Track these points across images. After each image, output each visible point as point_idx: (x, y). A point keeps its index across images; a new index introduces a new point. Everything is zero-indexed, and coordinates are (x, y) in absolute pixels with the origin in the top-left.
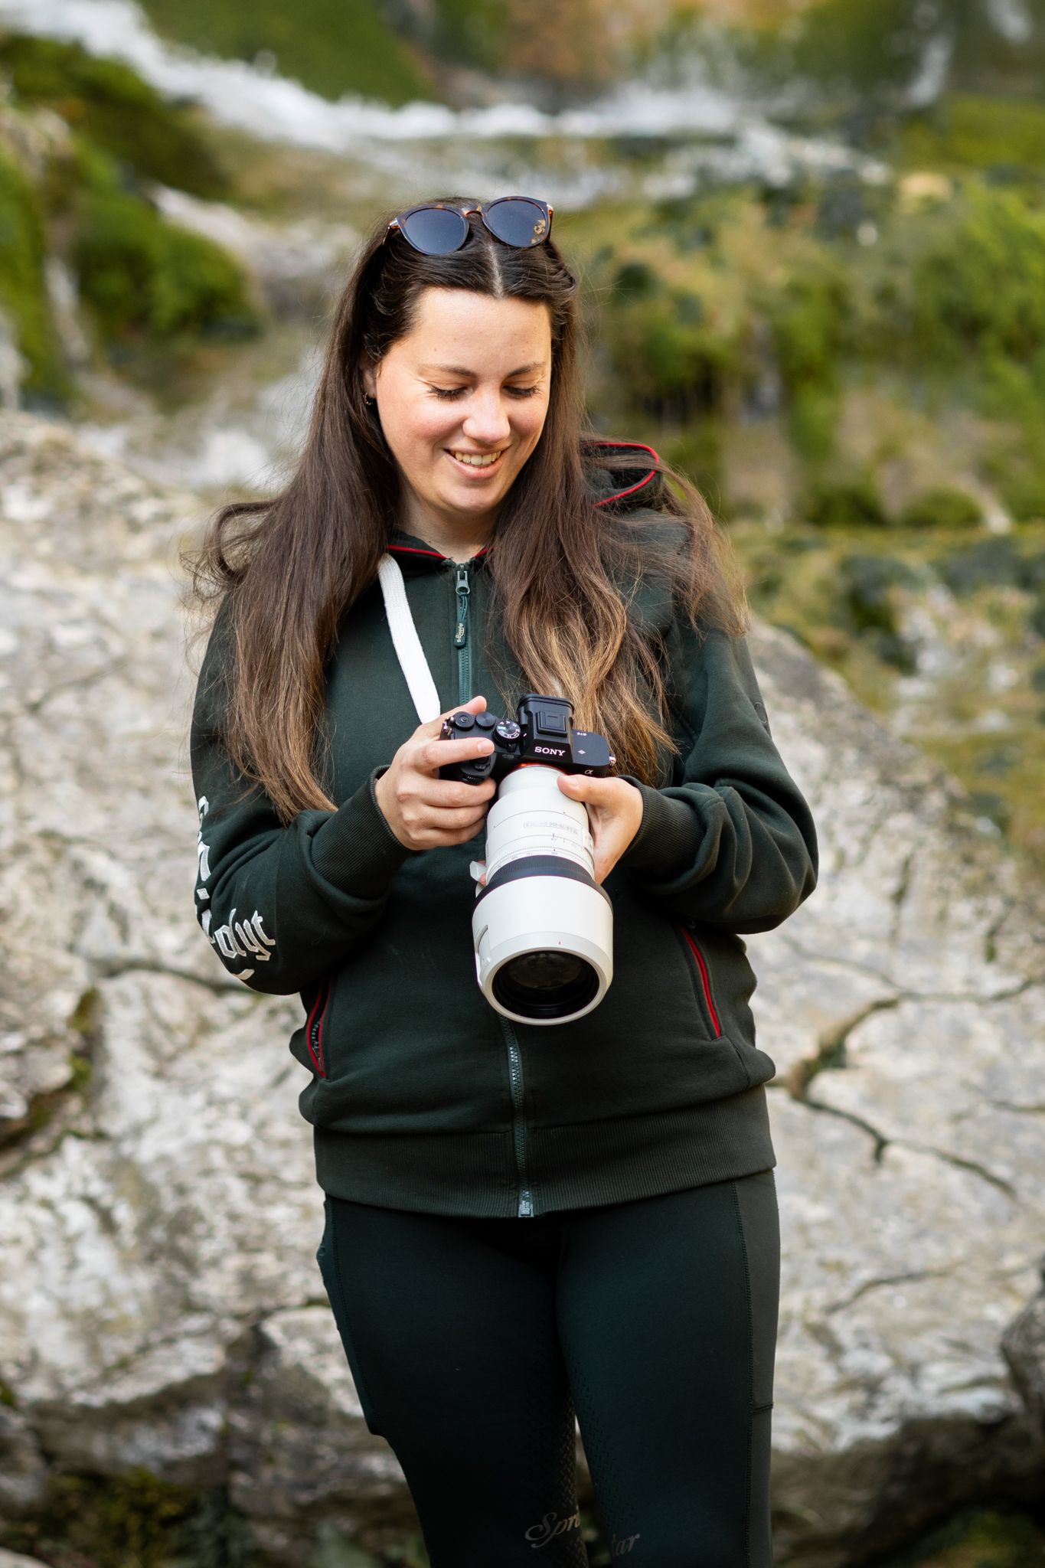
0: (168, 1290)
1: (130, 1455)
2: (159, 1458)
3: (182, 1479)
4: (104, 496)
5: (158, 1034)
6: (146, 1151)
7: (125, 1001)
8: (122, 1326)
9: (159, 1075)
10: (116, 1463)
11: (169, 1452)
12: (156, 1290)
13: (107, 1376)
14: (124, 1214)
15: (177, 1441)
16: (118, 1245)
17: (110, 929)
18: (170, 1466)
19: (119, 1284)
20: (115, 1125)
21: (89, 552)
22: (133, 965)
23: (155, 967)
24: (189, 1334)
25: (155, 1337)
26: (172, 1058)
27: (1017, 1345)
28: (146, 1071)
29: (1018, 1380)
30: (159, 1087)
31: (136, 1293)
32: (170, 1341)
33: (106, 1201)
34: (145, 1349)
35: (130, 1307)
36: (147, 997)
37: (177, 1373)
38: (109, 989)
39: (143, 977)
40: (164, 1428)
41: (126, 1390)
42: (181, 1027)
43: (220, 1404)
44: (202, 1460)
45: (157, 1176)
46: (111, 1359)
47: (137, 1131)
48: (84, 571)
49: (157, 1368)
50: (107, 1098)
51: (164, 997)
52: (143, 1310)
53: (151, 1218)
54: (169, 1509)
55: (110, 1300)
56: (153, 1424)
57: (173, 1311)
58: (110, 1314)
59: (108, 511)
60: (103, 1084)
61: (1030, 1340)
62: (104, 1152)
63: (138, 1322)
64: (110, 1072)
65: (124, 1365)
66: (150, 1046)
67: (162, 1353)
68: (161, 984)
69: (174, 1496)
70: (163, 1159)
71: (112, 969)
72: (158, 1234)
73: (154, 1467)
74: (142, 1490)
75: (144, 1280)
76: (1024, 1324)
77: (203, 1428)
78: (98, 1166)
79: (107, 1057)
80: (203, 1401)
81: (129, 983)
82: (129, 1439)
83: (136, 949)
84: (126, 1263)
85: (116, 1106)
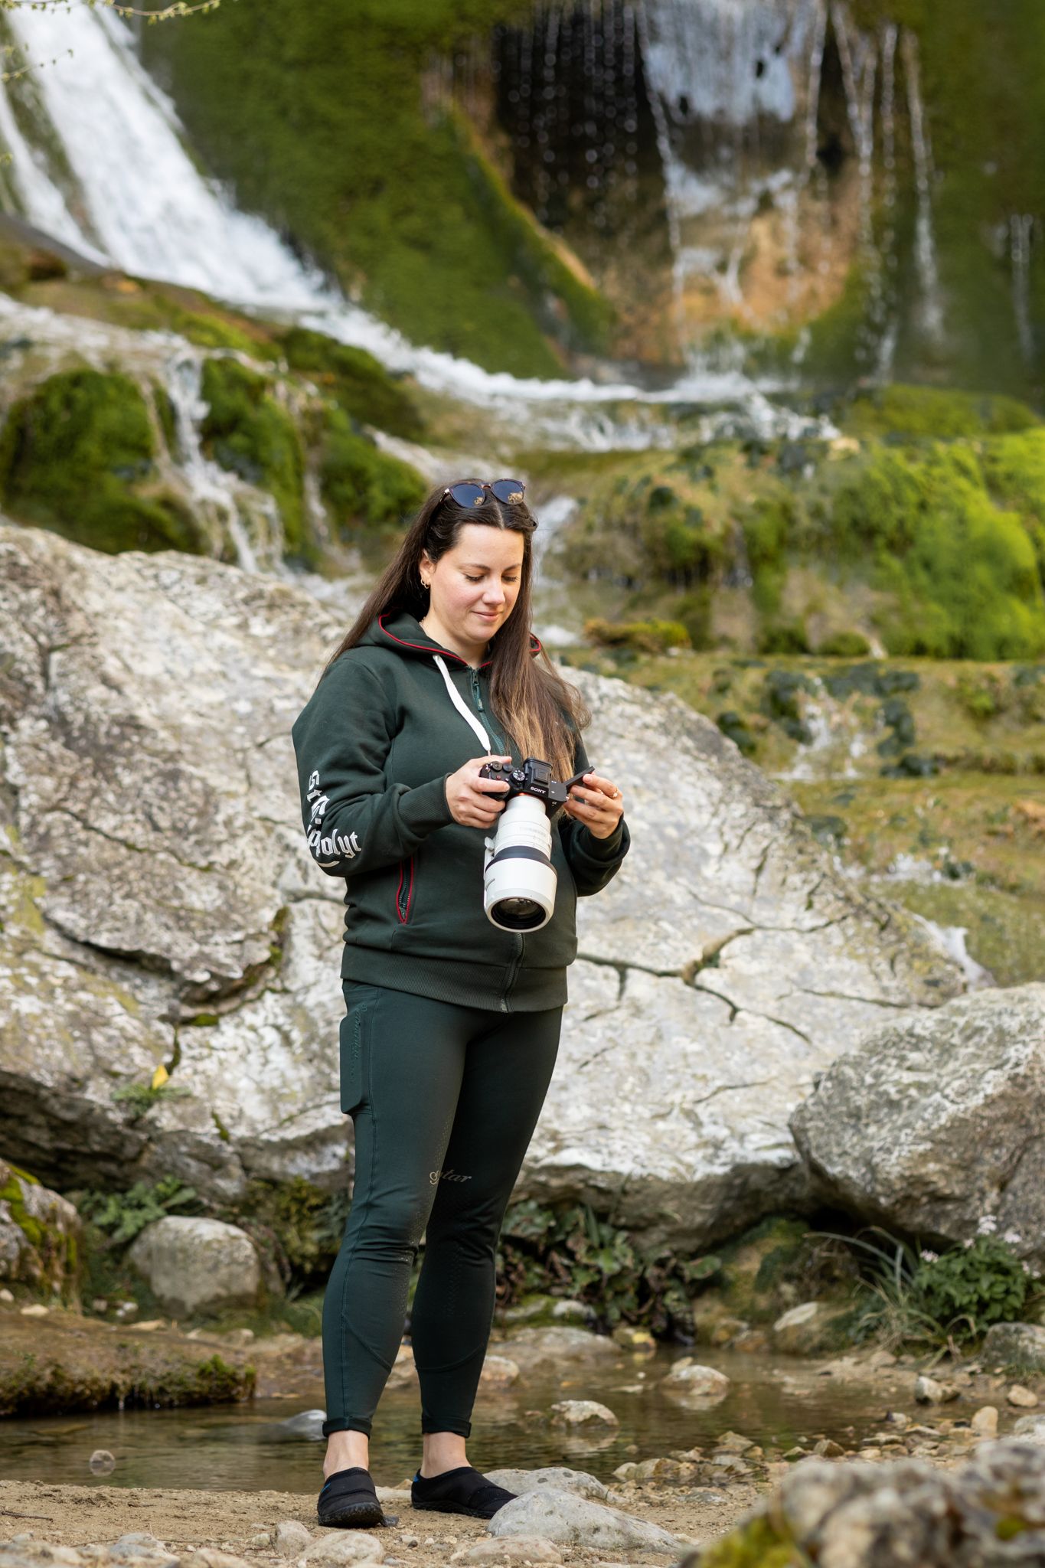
0: (318, 1078)
1: (292, 1170)
2: (308, 1171)
3: (322, 1184)
4: (309, 623)
5: (321, 934)
6: (311, 1000)
7: (304, 916)
8: (291, 1097)
9: (320, 958)
10: (285, 1174)
11: (315, 1169)
12: (312, 1077)
13: (281, 1125)
14: (296, 1035)
15: (319, 1163)
16: (294, 1054)
17: (299, 874)
18: (315, 1176)
19: (291, 1074)
20: (293, 985)
21: (298, 656)
22: (309, 895)
23: (322, 897)
24: (329, 1103)
25: (310, 1104)
26: (329, 948)
27: (796, 1123)
28: (313, 955)
29: (798, 1144)
30: (321, 964)
31: (301, 1080)
32: (318, 1107)
33: (287, 1028)
34: (303, 1111)
35: (297, 1087)
36: (316, 913)
37: (321, 1125)
38: (294, 907)
39: (314, 902)
40: (313, 1155)
41: (291, 1133)
42: (334, 931)
43: (345, 1143)
44: (334, 1173)
45: (316, 1014)
46: (284, 1116)
47: (307, 989)
48: (294, 668)
49: (309, 1121)
50: (290, 969)
51: (325, 913)
52: (303, 1087)
53: (311, 1039)
54: (314, 1201)
55: (285, 1084)
56: (306, 1153)
57: (320, 1090)
58: (285, 1091)
59: (310, 633)
60: (289, 961)
61: (803, 1120)
62: (287, 1000)
63: (300, 1095)
64: (293, 955)
65: (291, 1119)
66: (316, 940)
67: (313, 1113)
68: (324, 906)
69: (317, 1194)
70: (320, 1005)
71: (297, 897)
72: (315, 1047)
73: (306, 1177)
74: (299, 1190)
75: (305, 1072)
76: (801, 1110)
77: (335, 1155)
78: (282, 1008)
79: (292, 946)
80: (336, 1142)
81: (306, 905)
82: (292, 1161)
83: (312, 886)
84: (296, 1063)
85: (295, 975)
